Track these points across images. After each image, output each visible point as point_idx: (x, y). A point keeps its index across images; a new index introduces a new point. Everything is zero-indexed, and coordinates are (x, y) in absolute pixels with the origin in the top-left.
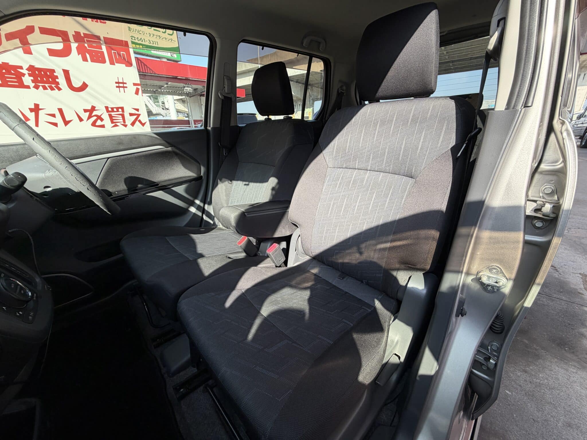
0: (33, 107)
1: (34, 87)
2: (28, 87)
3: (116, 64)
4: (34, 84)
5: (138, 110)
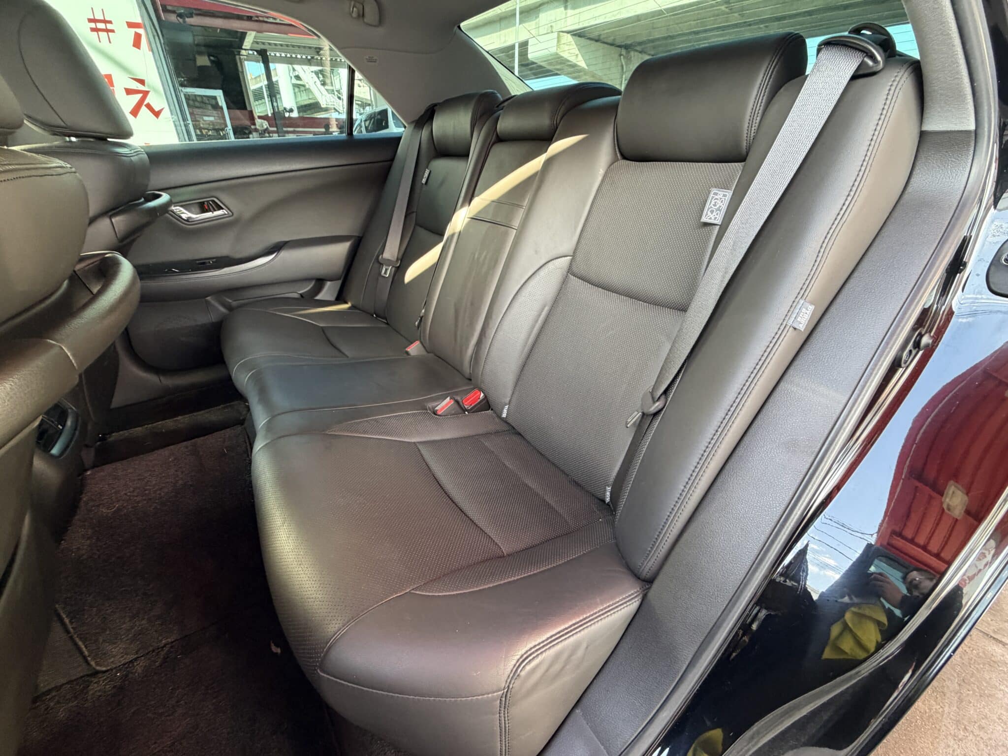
5: (142, 82)
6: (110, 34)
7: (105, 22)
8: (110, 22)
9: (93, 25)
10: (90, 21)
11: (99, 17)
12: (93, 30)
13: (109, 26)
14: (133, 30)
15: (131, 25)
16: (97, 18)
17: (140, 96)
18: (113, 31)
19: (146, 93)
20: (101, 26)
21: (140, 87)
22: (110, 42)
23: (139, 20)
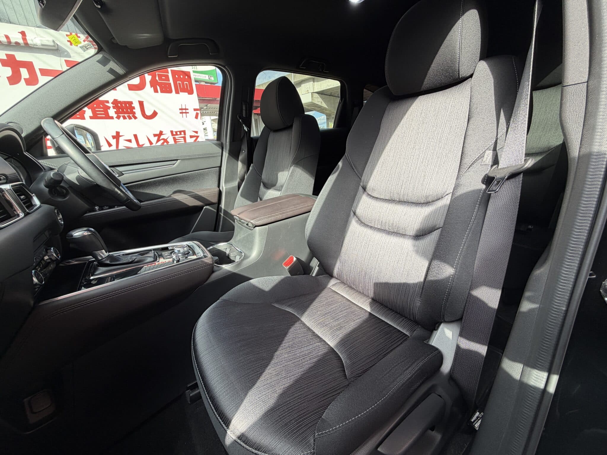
0: (115, 134)
1: (116, 118)
2: (112, 118)
3: (180, 93)
4: (116, 115)
5: (196, 132)
6: (187, 114)
7: (186, 109)
8: (188, 109)
9: (181, 111)
10: (180, 109)
11: (184, 107)
12: (181, 113)
13: (187, 111)
14: (196, 112)
15: (195, 110)
16: (183, 108)
17: (195, 138)
18: (188, 113)
19: (198, 137)
20: (184, 111)
21: (196, 135)
22: (186, 117)
23: (198, 108)
